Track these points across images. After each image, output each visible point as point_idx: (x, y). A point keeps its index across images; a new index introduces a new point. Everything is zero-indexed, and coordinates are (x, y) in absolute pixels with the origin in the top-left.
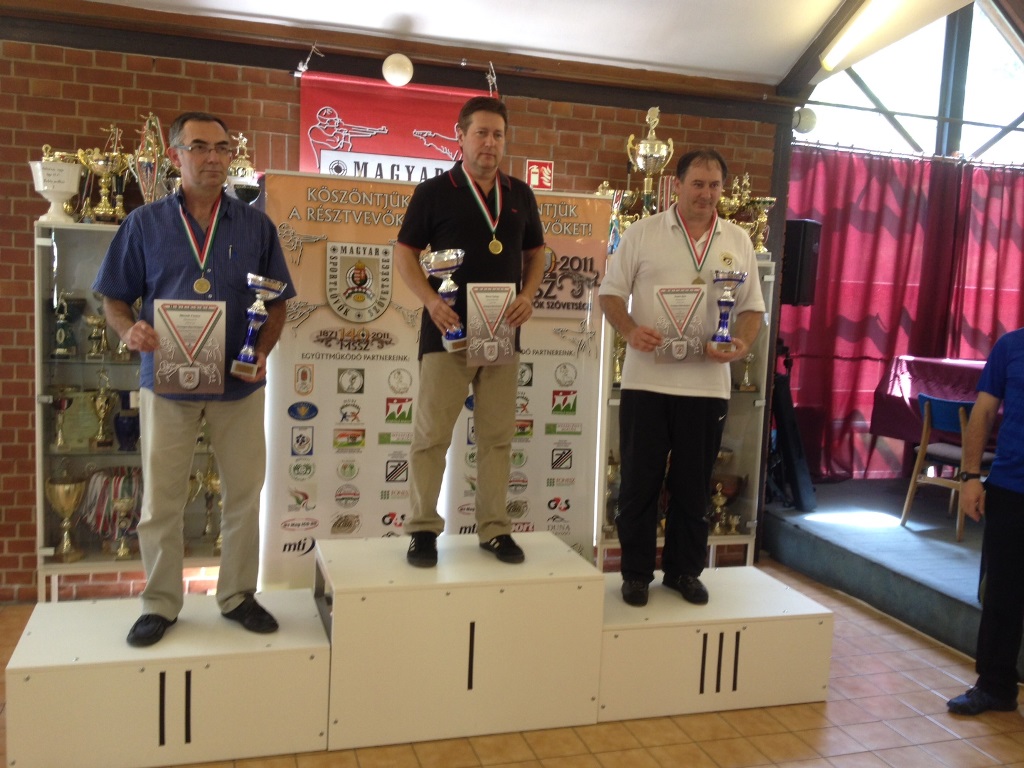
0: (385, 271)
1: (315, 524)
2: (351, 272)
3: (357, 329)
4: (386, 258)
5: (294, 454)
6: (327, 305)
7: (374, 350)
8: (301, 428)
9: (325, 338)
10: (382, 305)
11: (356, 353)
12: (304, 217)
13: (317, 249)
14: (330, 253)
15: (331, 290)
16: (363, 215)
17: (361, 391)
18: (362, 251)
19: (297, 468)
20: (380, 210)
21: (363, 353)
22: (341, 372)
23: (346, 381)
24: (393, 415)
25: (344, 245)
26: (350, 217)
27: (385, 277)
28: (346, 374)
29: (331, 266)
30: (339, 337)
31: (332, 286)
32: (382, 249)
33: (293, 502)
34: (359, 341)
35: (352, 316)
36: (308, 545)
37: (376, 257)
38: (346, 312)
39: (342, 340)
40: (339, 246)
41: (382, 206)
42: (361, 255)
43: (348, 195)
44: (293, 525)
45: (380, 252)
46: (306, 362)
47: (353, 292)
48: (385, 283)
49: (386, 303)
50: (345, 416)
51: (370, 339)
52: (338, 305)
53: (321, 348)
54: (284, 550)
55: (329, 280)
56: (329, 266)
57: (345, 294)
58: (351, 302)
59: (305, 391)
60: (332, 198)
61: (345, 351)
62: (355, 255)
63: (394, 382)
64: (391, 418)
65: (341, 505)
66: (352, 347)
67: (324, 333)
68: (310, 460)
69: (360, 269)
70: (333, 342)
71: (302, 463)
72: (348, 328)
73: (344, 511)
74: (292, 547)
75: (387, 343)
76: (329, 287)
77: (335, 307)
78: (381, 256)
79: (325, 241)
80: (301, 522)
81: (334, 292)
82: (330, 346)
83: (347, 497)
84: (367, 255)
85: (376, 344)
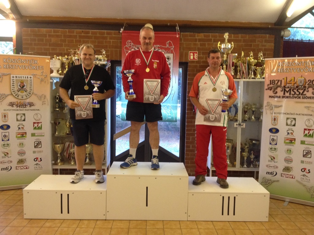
0: (31, 83)
1: (11, 162)
2: (19, 84)
3: (22, 101)
4: (31, 79)
5: (3, 140)
6: (12, 94)
7: (28, 108)
8: (4, 132)
9: (12, 104)
10: (30, 94)
11: (22, 109)
12: (2, 67)
13: (8, 77)
14: (12, 78)
15: (13, 89)
16: (22, 66)
17: (24, 120)
18: (22, 77)
19: (4, 145)
20: (28, 64)
21: (24, 109)
22: (17, 115)
23: (19, 117)
24: (36, 127)
25: (16, 76)
26: (18, 67)
27: (31, 85)
28: (19, 115)
29: (13, 82)
30: (16, 104)
31: (13, 88)
32: (29, 76)
33: (3, 155)
34: (22, 105)
35: (20, 97)
36: (10, 168)
37: (28, 79)
38: (18, 96)
39: (17, 105)
40: (15, 76)
41: (29, 63)
42: (22, 78)
43: (17, 60)
44: (4, 162)
45: (29, 78)
46: (5, 112)
47: (20, 90)
48: (31, 87)
49: (31, 93)
50: (19, 128)
51: (27, 104)
52: (15, 94)
53: (10, 108)
54: (1, 170)
55: (12, 86)
56: (12, 82)
57: (17, 91)
58: (19, 93)
59: (5, 121)
60: (12, 61)
61: (18, 108)
62: (20, 78)
63: (35, 117)
64: (35, 128)
65: (20, 156)
66: (20, 107)
67: (11, 103)
68: (8, 142)
69: (22, 83)
70: (14, 106)
71: (6, 143)
72: (19, 101)
73: (21, 158)
74: (4, 169)
75: (32, 105)
76: (12, 88)
77: (14, 95)
78: (29, 79)
79: (10, 74)
80: (6, 161)
81: (14, 90)
82: (13, 107)
83: (21, 153)
84: (24, 79)
85: (29, 106)
